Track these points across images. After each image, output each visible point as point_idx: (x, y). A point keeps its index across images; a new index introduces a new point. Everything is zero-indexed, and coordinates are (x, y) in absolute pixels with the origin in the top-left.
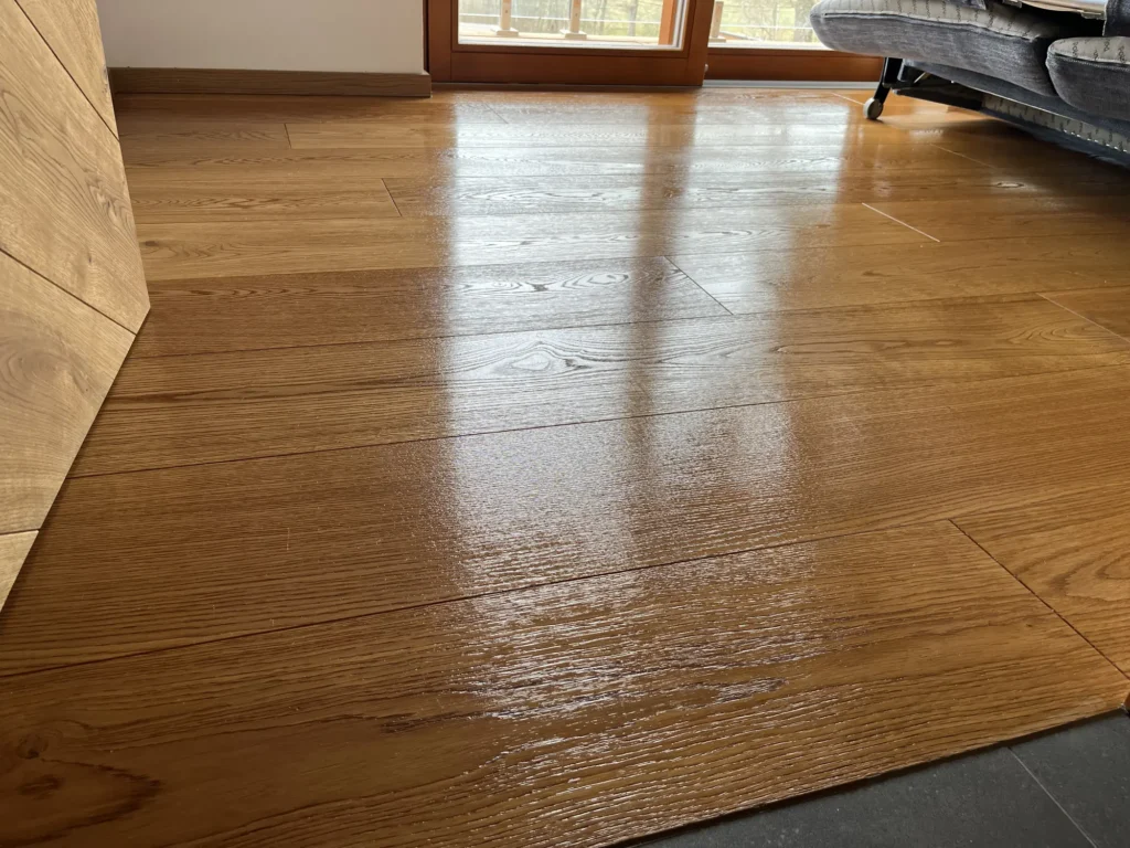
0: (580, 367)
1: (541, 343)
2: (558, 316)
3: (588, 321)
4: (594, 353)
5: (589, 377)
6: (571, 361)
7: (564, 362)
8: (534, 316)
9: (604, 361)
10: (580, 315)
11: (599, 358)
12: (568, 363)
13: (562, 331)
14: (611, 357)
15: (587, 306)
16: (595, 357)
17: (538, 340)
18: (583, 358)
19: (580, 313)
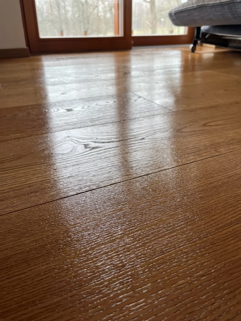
0: (94, 148)
1: (68, 137)
2: (79, 122)
3: (97, 122)
4: (102, 139)
5: (100, 153)
6: (88, 145)
7: (83, 147)
8: (65, 123)
9: (109, 142)
10: (92, 120)
11: (106, 141)
12: (86, 146)
13: (82, 129)
14: (113, 140)
15: (96, 116)
16: (103, 141)
17: (67, 135)
18: (95, 142)
19: (92, 119)
